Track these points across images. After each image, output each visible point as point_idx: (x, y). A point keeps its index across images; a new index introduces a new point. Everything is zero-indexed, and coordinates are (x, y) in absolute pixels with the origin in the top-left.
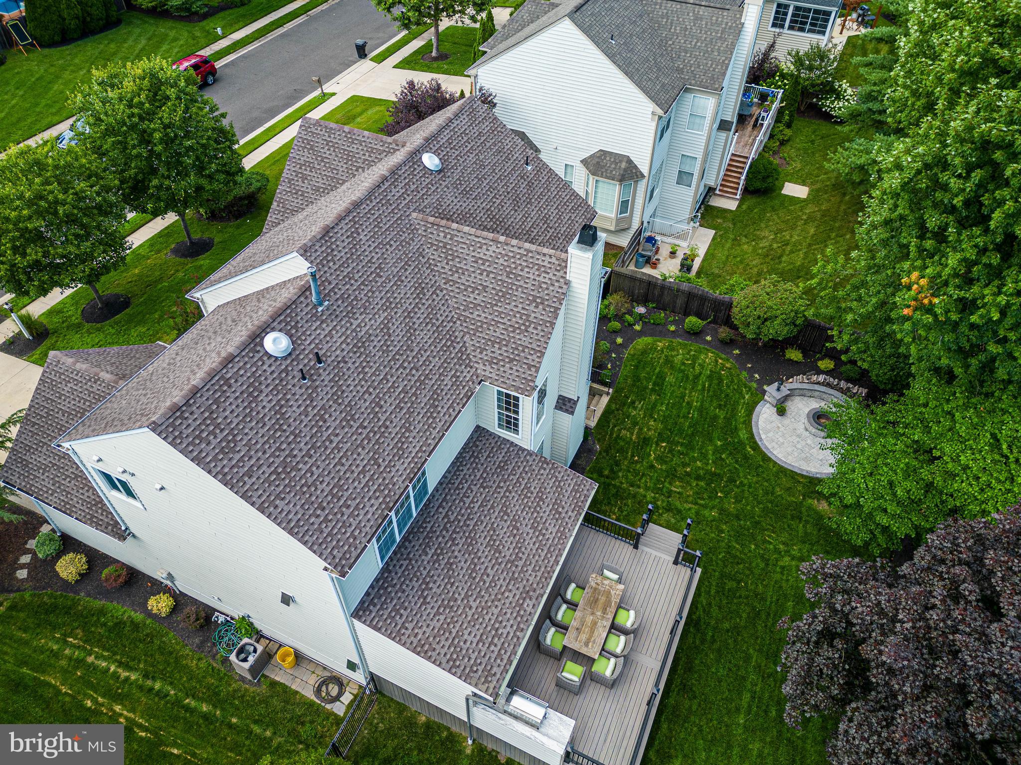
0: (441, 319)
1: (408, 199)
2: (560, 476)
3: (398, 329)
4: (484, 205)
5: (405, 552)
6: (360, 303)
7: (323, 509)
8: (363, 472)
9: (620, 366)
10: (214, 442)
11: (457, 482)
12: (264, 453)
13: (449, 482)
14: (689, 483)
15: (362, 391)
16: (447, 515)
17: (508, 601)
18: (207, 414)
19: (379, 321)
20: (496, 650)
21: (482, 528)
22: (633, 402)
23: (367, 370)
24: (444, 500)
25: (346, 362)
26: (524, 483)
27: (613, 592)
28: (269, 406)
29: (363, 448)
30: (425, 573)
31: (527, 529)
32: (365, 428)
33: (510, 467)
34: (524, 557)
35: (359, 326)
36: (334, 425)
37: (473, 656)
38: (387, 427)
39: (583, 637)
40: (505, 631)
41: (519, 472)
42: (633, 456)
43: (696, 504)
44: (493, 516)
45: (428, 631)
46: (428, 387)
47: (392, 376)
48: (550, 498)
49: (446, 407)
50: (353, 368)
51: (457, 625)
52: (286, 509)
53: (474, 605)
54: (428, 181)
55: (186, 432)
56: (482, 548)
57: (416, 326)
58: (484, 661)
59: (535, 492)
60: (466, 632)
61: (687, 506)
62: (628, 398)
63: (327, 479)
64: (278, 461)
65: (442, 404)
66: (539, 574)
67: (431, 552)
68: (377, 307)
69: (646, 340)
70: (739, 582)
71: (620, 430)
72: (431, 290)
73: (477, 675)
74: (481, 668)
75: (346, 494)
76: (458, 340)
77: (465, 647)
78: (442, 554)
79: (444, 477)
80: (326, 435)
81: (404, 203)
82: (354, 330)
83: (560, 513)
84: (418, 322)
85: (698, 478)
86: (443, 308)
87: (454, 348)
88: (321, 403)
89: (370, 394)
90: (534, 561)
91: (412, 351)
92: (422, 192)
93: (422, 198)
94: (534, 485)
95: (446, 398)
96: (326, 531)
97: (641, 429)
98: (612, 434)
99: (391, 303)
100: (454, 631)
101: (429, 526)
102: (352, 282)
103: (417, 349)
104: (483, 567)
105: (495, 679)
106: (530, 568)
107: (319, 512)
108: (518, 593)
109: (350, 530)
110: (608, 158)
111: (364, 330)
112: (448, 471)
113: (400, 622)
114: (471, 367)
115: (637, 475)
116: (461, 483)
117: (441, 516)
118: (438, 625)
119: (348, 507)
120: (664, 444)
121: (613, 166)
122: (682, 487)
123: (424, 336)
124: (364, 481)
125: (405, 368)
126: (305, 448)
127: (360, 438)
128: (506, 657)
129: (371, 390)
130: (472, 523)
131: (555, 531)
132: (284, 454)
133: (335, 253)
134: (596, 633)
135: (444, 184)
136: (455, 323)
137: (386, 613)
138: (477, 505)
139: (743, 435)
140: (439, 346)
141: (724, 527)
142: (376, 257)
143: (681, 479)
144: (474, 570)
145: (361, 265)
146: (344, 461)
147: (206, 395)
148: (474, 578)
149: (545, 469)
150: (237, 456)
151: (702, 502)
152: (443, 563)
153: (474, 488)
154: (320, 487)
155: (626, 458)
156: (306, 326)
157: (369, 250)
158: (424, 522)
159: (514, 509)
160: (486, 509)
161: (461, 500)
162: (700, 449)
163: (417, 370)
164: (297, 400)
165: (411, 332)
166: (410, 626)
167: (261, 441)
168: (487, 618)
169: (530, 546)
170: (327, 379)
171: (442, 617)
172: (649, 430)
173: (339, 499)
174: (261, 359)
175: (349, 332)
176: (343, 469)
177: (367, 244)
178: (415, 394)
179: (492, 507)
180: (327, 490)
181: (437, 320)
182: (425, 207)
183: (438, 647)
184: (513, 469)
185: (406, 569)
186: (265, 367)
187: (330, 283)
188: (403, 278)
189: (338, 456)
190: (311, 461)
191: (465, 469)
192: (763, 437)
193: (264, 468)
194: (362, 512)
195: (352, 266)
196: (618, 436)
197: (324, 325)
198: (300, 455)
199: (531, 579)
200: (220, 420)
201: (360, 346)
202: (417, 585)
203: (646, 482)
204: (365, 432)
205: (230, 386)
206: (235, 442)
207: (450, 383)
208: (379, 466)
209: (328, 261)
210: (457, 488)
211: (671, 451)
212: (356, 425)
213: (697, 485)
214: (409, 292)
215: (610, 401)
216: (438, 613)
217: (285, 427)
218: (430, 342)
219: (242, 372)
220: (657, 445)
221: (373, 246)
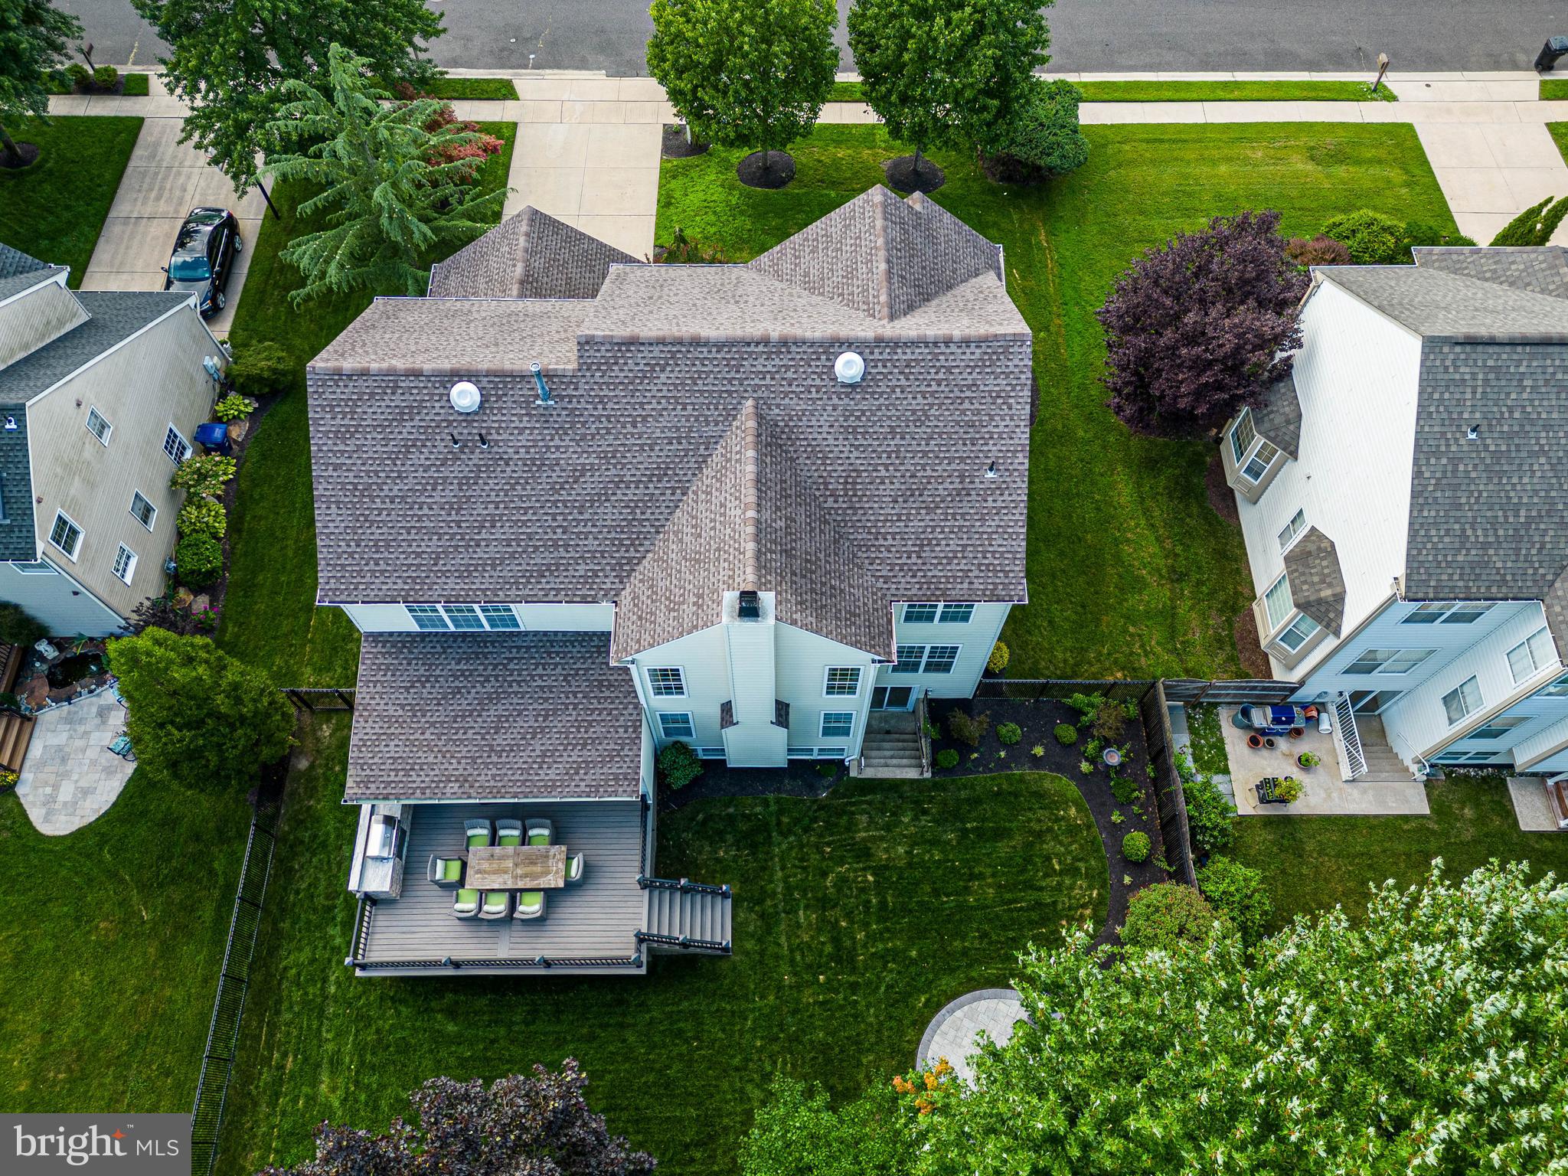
0: (647, 516)
1: (768, 381)
2: (626, 752)
3: (590, 484)
4: (858, 462)
5: (450, 643)
6: (583, 431)
7: (358, 546)
8: (418, 555)
9: (991, 770)
10: (338, 421)
11: (557, 649)
12: (363, 464)
13: (551, 642)
14: (819, 930)
15: (493, 498)
16: (511, 660)
17: (446, 765)
18: (355, 397)
19: (582, 461)
20: (392, 778)
21: (515, 701)
22: (925, 812)
23: (519, 487)
24: (528, 648)
25: (507, 464)
26: (594, 717)
27: (550, 877)
28: (405, 435)
29: (439, 539)
30: (438, 672)
31: (538, 748)
32: (460, 527)
33: (608, 694)
34: (503, 759)
35: (557, 448)
36: (437, 499)
37: (376, 760)
38: (478, 546)
39: (485, 866)
40: (414, 778)
41: (606, 705)
42: (828, 844)
43: (792, 951)
44: (535, 706)
45: (382, 707)
46: (556, 554)
47: (534, 514)
48: (591, 754)
49: (552, 585)
50: (508, 473)
51: (400, 730)
52: (333, 517)
53: (427, 735)
54: (818, 382)
55: (327, 395)
56: (492, 712)
57: (613, 498)
58: (377, 772)
59: (590, 734)
60: (396, 742)
61: (783, 940)
62: (930, 802)
63: (385, 530)
64: (366, 479)
65: (552, 579)
66: (492, 783)
67: (462, 666)
68: (595, 448)
69: (1072, 789)
70: (697, 1038)
71: (864, 812)
72: (672, 484)
73: (360, 772)
74: (368, 772)
75: (386, 554)
76: (641, 549)
77: (382, 748)
78: (466, 678)
79: (556, 633)
80: (423, 499)
81: (757, 381)
82: (548, 447)
83: (577, 773)
84: (620, 497)
85: (836, 941)
86: (663, 509)
87: (627, 551)
88: (447, 474)
89: (497, 508)
90: (503, 771)
91: (581, 513)
92: (794, 388)
93: (786, 394)
94: (598, 729)
95: (561, 579)
96: (342, 561)
97: (882, 839)
98: (853, 804)
99: (614, 457)
100: (392, 730)
101: (491, 649)
102: (600, 406)
103: (586, 516)
104: (472, 724)
105: (364, 790)
106: (494, 771)
107: (353, 544)
108: (461, 771)
109: (359, 580)
110: (1325, 563)
111: (557, 455)
112: (564, 633)
113: (378, 678)
114: (621, 582)
115: (802, 860)
116: (558, 653)
117: (507, 655)
118: (391, 713)
119: (377, 564)
120: (870, 878)
121: (1316, 579)
122: (810, 924)
123: (609, 513)
124: (409, 561)
125: (554, 520)
126: (395, 492)
127: (446, 530)
128: (389, 790)
129: (502, 506)
130: (515, 688)
131: (553, 777)
132: (375, 480)
133: (615, 368)
134: (494, 877)
135: (835, 401)
136: (658, 532)
137: (382, 661)
138: (540, 683)
139: (946, 982)
140: (613, 535)
141: (772, 998)
142: (655, 405)
143: (823, 919)
144: (464, 717)
145: (629, 399)
146: (413, 531)
147: (370, 383)
148: (455, 722)
149: (626, 732)
150: (342, 447)
151: (798, 958)
152: (457, 683)
153: (559, 669)
154: (374, 529)
155: (821, 836)
156: (510, 404)
157: (654, 393)
158: (493, 643)
159: (556, 723)
160: (540, 694)
161: (537, 665)
162: (888, 930)
163: (564, 533)
164: (431, 453)
165: (603, 497)
166: (379, 688)
167: (370, 454)
168: (420, 754)
169: (521, 759)
170: (476, 461)
171: (400, 712)
172: (886, 850)
173: (377, 552)
174: (441, 395)
175: (541, 444)
176: (405, 536)
177: (660, 387)
178: (536, 548)
179: (546, 700)
180: (377, 537)
181: (643, 513)
182: (778, 406)
183: (370, 723)
184: (606, 698)
185: (433, 654)
186: (437, 405)
187: (576, 389)
188: (657, 448)
189: (413, 524)
190: (388, 505)
191: (578, 648)
192: (958, 1013)
193: (351, 474)
194: (382, 579)
195: (617, 392)
196: (853, 813)
197: (526, 419)
198: (386, 492)
199: (483, 777)
200: (359, 410)
201: (537, 465)
202: (422, 672)
203: (795, 876)
204: (456, 530)
205: (393, 393)
206: (352, 435)
207: (582, 573)
208: (435, 564)
209: (599, 369)
210: (549, 653)
211: (863, 890)
212: (454, 517)
213: (823, 943)
214: (646, 465)
215: (912, 781)
216: (402, 706)
217: (399, 462)
218: (609, 523)
219: (415, 391)
220: (864, 869)
221: (664, 393)
